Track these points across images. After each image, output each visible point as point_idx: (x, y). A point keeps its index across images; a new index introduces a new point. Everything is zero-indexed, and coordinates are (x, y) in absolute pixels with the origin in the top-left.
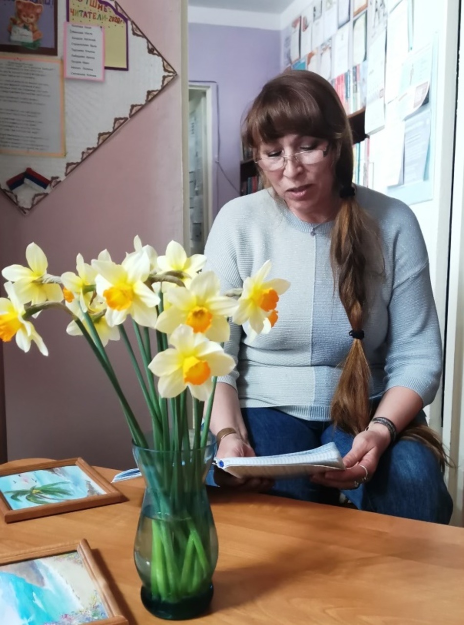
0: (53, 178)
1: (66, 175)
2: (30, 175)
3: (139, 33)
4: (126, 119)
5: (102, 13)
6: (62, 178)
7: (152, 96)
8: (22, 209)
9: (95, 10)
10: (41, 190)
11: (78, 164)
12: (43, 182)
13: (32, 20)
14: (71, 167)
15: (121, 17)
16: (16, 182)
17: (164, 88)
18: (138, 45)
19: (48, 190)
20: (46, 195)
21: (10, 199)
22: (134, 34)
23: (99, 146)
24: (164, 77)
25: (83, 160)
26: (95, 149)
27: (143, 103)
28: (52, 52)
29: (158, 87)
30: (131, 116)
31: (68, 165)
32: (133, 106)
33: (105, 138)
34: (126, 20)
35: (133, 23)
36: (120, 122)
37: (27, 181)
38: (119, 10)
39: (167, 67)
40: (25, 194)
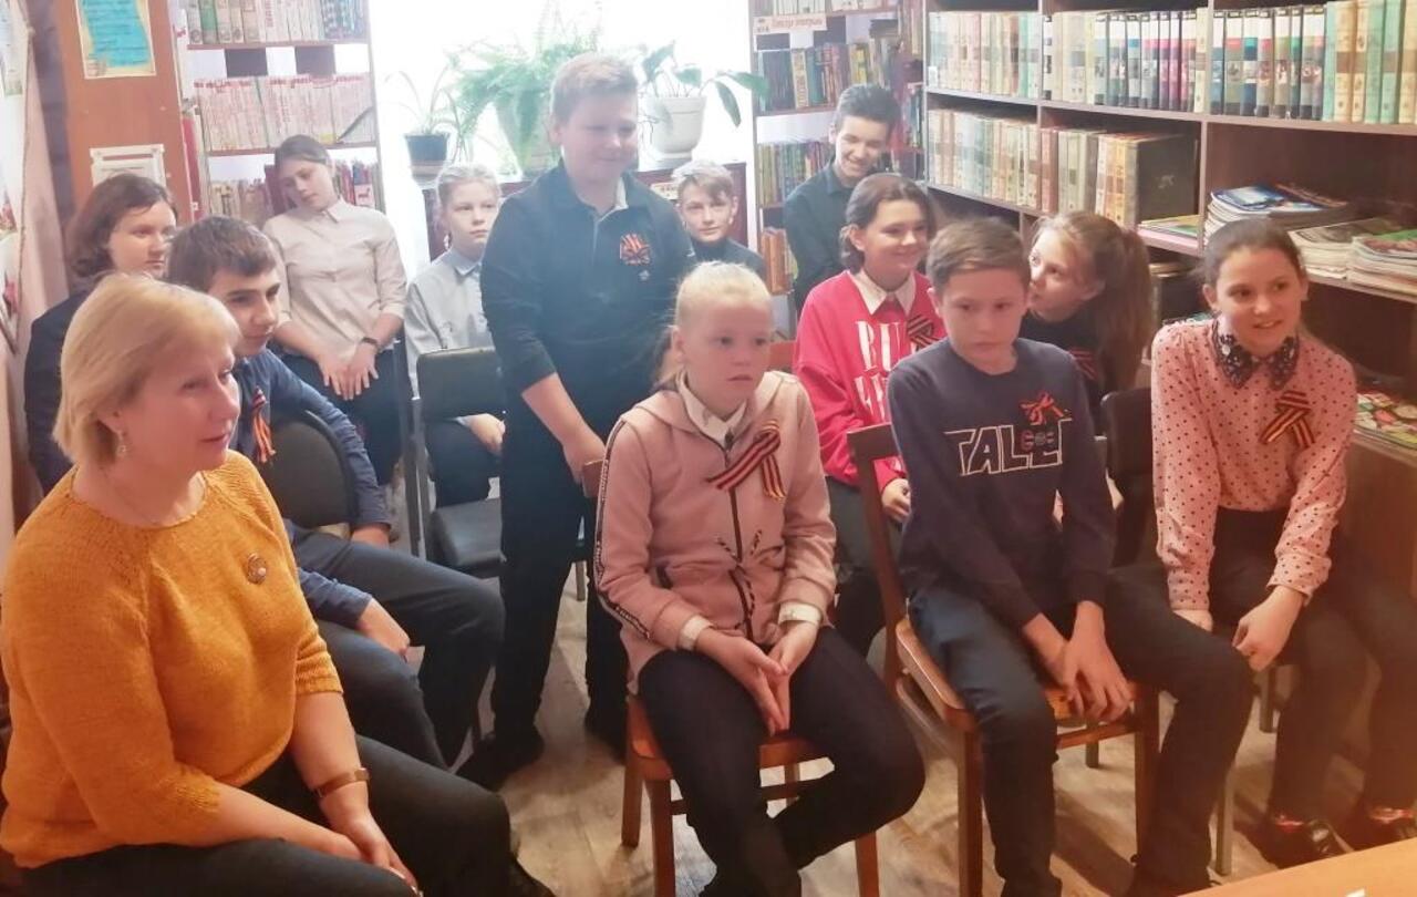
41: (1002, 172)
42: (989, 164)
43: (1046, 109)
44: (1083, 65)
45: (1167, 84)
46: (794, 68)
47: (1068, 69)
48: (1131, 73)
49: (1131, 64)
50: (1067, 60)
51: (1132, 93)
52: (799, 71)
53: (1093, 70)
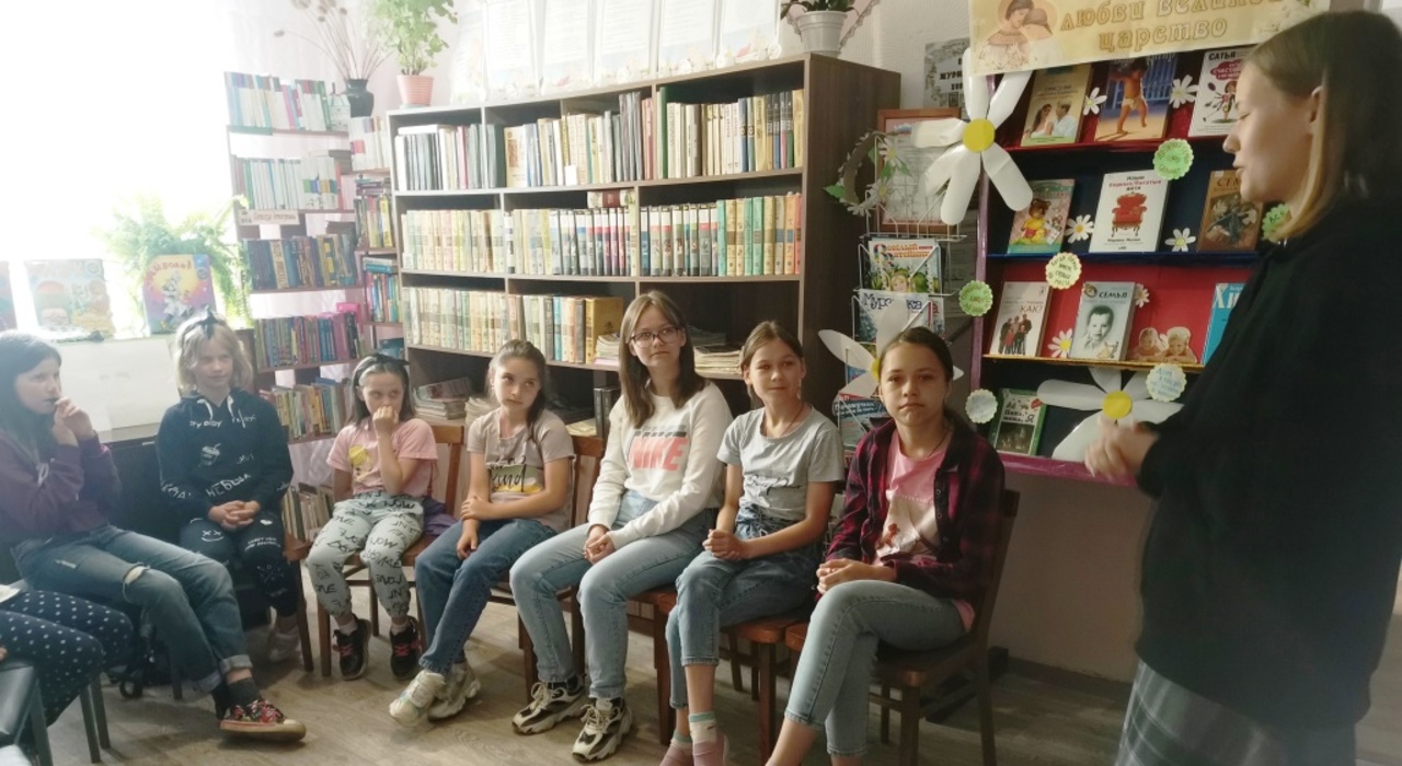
41: (477, 330)
42: (468, 325)
43: (511, 280)
44: (541, 246)
45: (609, 258)
46: (274, 255)
47: (529, 251)
48: (581, 251)
49: (580, 245)
50: (527, 243)
51: (582, 266)
52: (279, 258)
53: (550, 250)
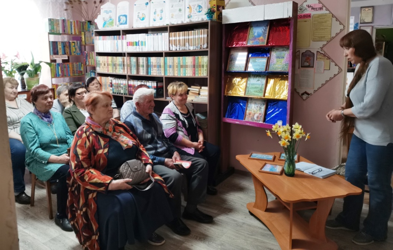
0: (311, 93)
1: (314, 93)
2: (306, 93)
3: (333, 61)
4: (328, 81)
5: (324, 58)
6: (313, 93)
7: (335, 75)
8: (304, 100)
9: (322, 57)
10: (308, 96)
11: (316, 91)
12: (308, 94)
13: (309, 61)
14: (315, 91)
15: (329, 58)
16: (303, 94)
17: (338, 73)
18: (333, 64)
19: (309, 96)
20: (309, 97)
21: (301, 97)
22: (332, 62)
23: (322, 87)
24: (339, 71)
25: (318, 90)
26: (321, 87)
27: (333, 77)
28: (313, 67)
29: (337, 73)
30: (330, 80)
31: (314, 91)
32: (330, 78)
33: (323, 85)
34: (330, 59)
35: (332, 59)
36: (327, 81)
37: (305, 94)
38: (329, 57)
39: (340, 68)
40: (305, 97)
